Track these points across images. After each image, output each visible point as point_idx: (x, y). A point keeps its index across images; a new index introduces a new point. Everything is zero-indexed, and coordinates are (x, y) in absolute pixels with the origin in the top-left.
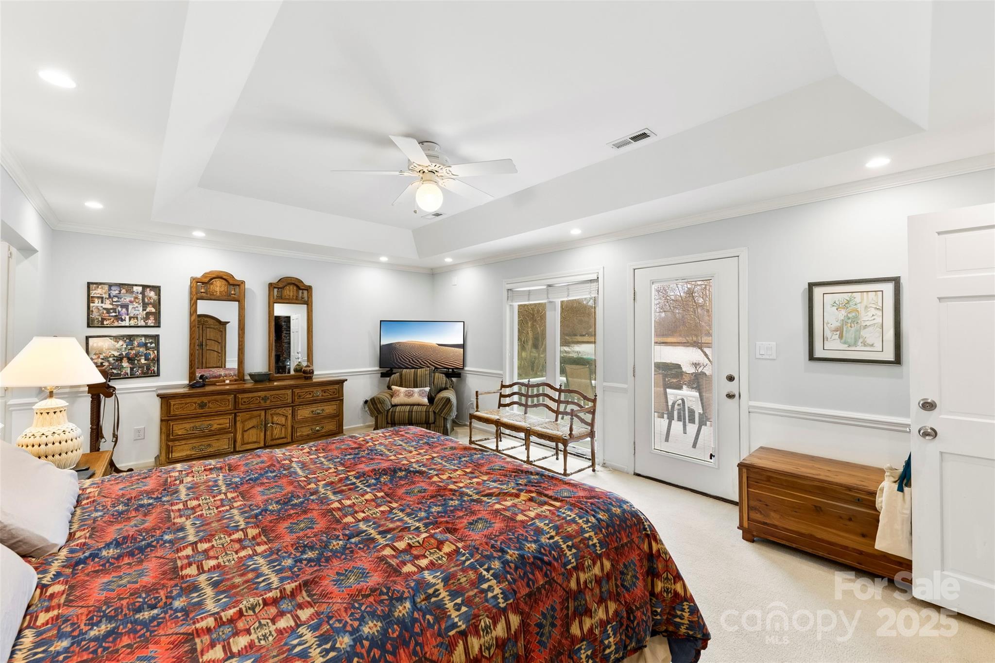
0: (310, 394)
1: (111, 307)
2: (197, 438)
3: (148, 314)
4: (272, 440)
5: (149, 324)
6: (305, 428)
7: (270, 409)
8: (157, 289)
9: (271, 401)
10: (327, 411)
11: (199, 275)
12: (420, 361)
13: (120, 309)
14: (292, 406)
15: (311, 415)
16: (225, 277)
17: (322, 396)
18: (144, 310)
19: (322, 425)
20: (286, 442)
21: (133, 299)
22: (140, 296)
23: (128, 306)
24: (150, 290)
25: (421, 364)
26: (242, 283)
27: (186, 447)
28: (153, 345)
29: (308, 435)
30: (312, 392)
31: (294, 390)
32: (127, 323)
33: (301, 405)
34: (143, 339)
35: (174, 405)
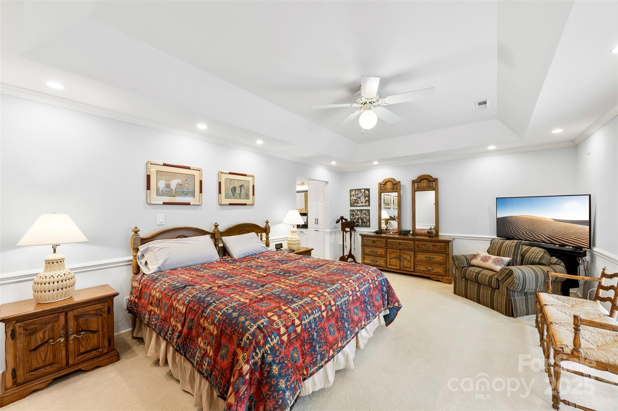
0: (424, 246)
1: (356, 198)
2: (372, 256)
3: (366, 200)
4: (404, 267)
5: (366, 205)
6: (421, 266)
7: (402, 250)
8: (368, 190)
9: (402, 246)
10: (436, 259)
11: (381, 181)
12: (534, 234)
13: (358, 199)
14: (414, 251)
15: (425, 259)
16: (391, 181)
17: (432, 249)
18: (365, 199)
19: (433, 267)
20: (411, 271)
21: (361, 195)
22: (364, 193)
23: (360, 198)
24: (367, 190)
25: (534, 237)
26: (399, 182)
27: (369, 259)
28: (368, 214)
29: (424, 271)
30: (426, 245)
31: (415, 242)
32: (360, 205)
33: (419, 251)
34: (365, 211)
35: (365, 239)
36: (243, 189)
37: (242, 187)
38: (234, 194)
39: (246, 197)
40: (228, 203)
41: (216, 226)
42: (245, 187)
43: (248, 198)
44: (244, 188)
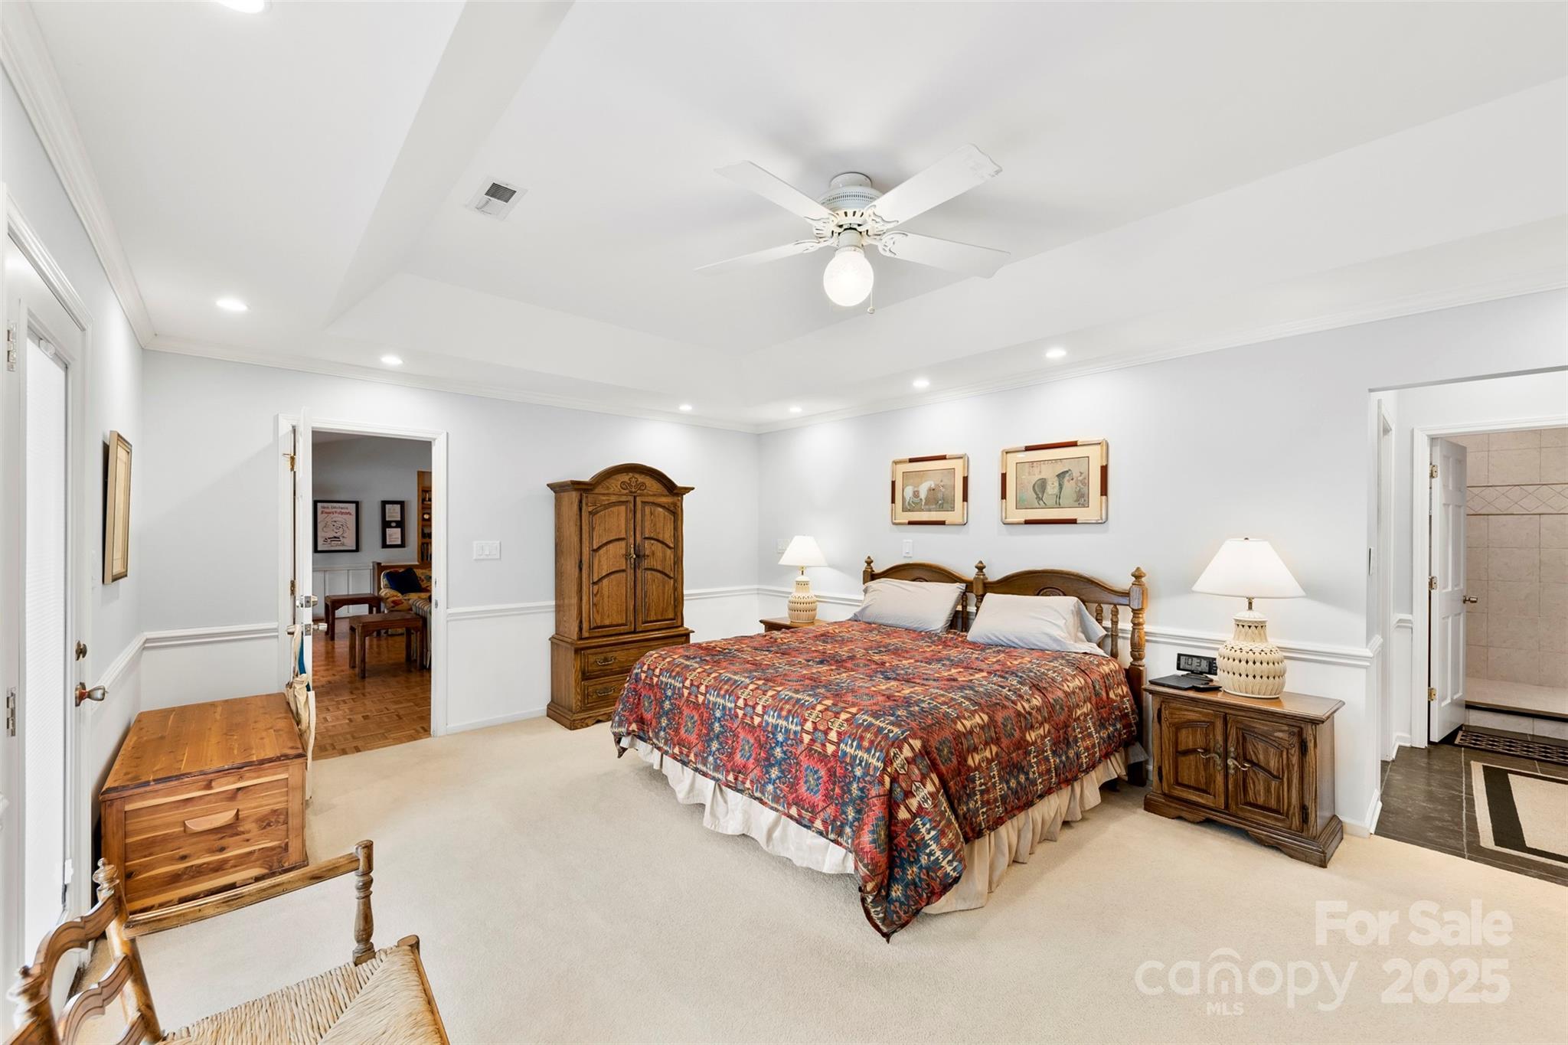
36: (1069, 481)
37: (1064, 478)
38: (1040, 496)
39: (1076, 501)
40: (1022, 520)
41: (981, 568)
42: (1076, 474)
43: (1085, 505)
44: (1072, 479)
